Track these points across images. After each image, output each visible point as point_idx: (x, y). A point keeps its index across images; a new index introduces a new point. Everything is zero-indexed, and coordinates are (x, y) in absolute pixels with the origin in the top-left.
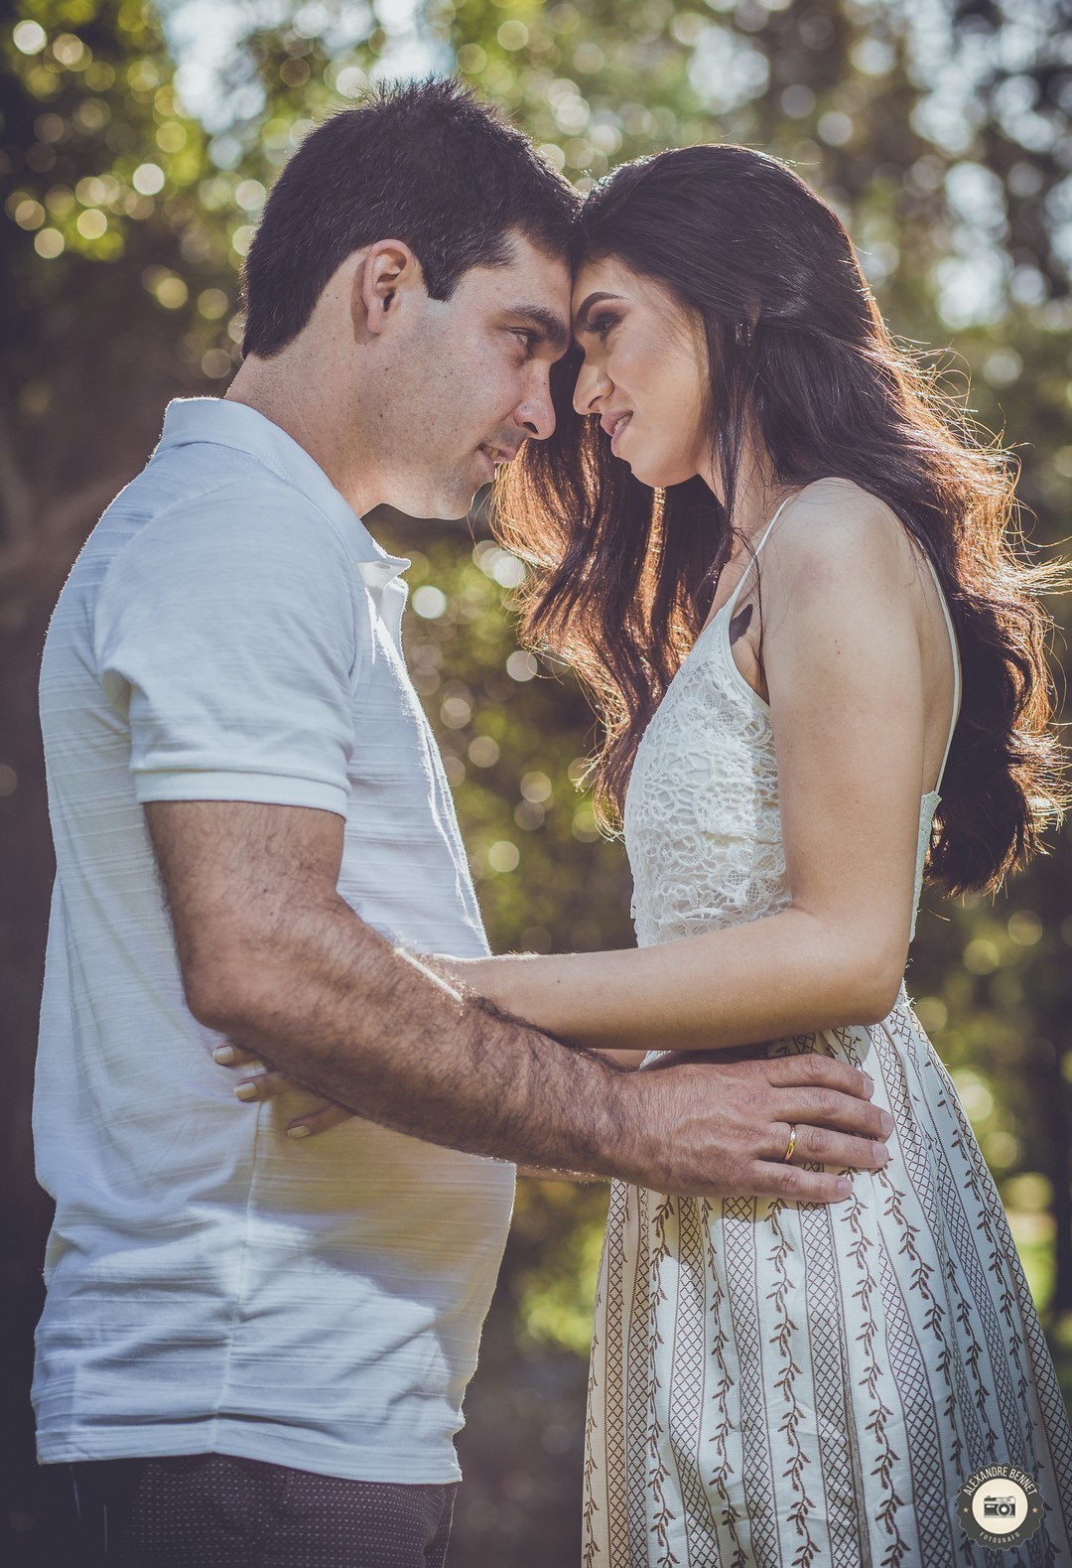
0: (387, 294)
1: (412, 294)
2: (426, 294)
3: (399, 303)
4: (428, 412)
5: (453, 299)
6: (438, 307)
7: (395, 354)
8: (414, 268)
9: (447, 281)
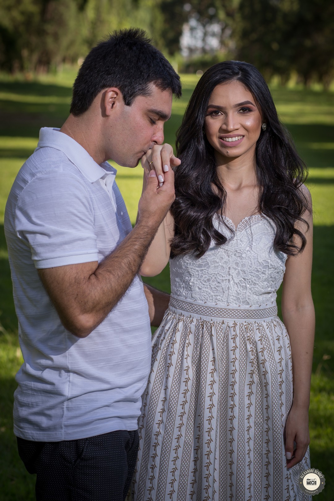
0: (113, 103)
1: (120, 104)
2: (124, 104)
3: (116, 106)
4: (124, 140)
5: (132, 106)
6: (127, 108)
7: (114, 122)
8: (121, 96)
9: (130, 100)
